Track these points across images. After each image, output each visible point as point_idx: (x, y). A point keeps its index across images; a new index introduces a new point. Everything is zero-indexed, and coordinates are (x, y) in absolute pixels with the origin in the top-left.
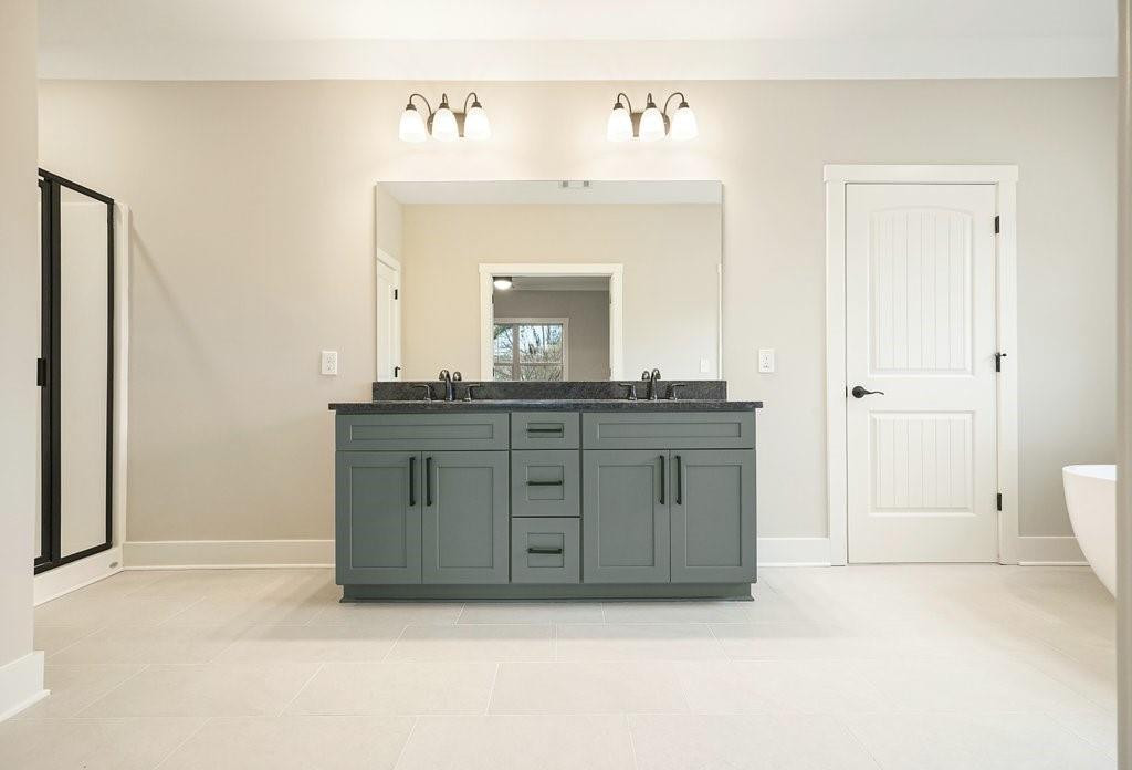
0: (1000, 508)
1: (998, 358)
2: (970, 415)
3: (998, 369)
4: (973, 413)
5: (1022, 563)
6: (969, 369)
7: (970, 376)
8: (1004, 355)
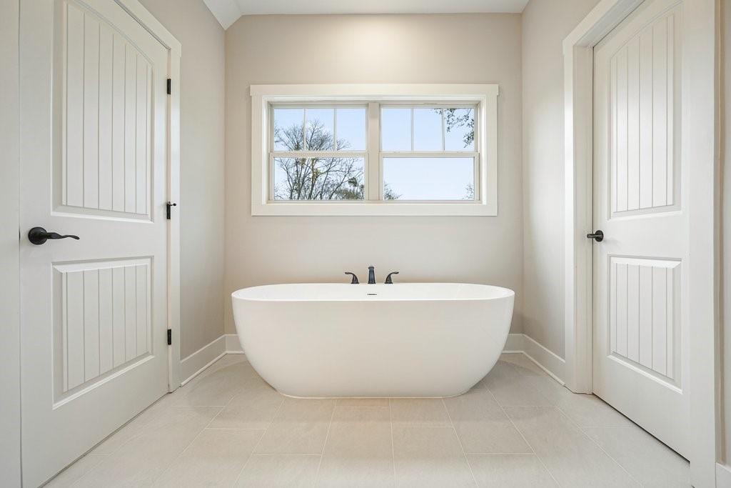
0: (169, 342)
1: (168, 206)
2: (149, 260)
3: (168, 217)
4: (152, 258)
5: (183, 383)
6: (149, 216)
7: (151, 222)
8: (175, 205)
